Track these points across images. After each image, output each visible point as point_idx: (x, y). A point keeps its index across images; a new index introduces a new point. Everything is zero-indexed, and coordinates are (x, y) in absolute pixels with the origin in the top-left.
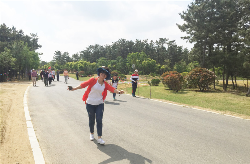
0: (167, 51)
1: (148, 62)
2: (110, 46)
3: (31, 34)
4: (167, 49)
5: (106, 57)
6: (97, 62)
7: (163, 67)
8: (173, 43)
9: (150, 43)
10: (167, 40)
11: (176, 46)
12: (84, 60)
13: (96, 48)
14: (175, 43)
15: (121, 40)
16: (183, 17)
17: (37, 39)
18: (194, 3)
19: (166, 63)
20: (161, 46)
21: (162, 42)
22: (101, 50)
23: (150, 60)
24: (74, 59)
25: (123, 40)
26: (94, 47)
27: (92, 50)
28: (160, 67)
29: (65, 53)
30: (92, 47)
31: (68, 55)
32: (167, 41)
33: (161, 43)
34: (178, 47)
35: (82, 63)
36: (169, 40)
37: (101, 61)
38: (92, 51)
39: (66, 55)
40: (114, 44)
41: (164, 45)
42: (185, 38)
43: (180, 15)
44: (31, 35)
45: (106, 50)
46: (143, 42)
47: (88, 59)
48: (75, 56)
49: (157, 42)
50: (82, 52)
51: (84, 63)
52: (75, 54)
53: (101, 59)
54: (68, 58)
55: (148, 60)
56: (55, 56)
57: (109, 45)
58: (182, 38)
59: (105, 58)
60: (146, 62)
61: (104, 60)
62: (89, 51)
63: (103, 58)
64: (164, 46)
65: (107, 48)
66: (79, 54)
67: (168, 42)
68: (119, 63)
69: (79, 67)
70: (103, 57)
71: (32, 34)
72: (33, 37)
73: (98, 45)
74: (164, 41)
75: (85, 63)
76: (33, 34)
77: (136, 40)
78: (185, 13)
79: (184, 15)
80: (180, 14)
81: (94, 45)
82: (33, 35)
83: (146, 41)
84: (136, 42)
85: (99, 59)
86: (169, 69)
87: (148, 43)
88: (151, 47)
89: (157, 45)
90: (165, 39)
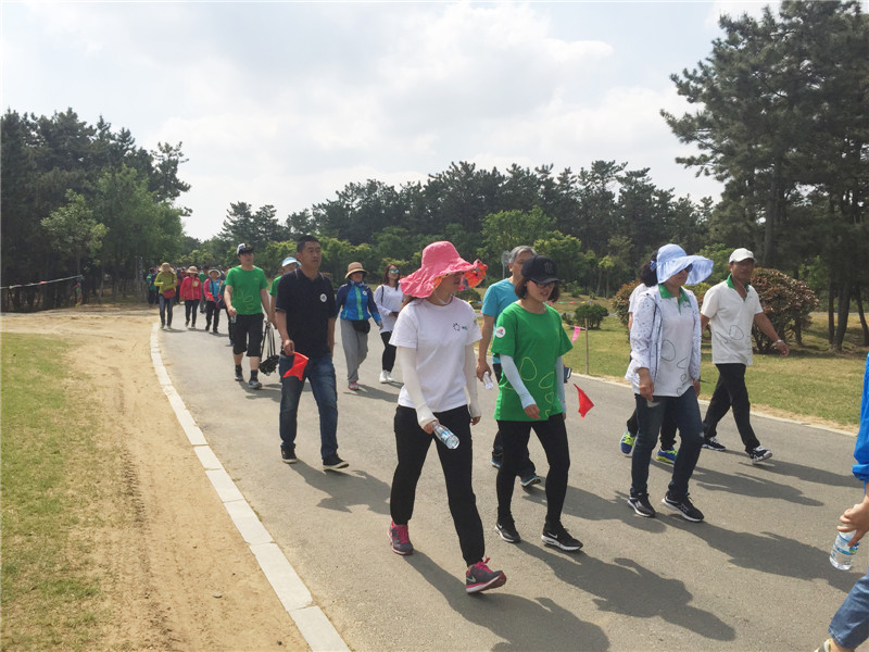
0: (615, 207)
1: (553, 245)
2: (419, 186)
3: (159, 144)
4: (616, 200)
5: (403, 227)
6: (376, 243)
7: (608, 262)
8: (640, 179)
9: (559, 179)
10: (621, 169)
11: (651, 189)
12: (330, 237)
13: (370, 193)
14: (648, 179)
15: (460, 167)
16: (683, 89)
18: (722, 41)
19: (614, 250)
20: (599, 188)
21: (603, 174)
22: (388, 201)
23: (559, 239)
24: (293, 230)
25: (465, 166)
26: (363, 189)
27: (358, 200)
28: (593, 263)
29: (264, 209)
30: (358, 188)
31: (272, 216)
32: (618, 173)
33: (597, 178)
34: (656, 194)
36: (627, 169)
37: (389, 239)
38: (355, 203)
39: (265, 217)
40: (432, 180)
41: (607, 185)
42: (690, 162)
43: (674, 84)
44: (161, 149)
45: (407, 200)
46: (535, 173)
47: (341, 232)
48: (297, 220)
49: (583, 174)
51: (330, 245)
52: (298, 214)
53: (390, 233)
54: (273, 225)
55: (553, 236)
56: (228, 221)
57: (416, 184)
58: (679, 160)
59: (402, 230)
60: (546, 243)
61: (399, 234)
62: (348, 205)
63: (396, 230)
64: (608, 190)
65: (408, 194)
66: (310, 212)
67: (624, 176)
70: (395, 224)
71: (163, 145)
72: (166, 155)
73: (380, 183)
74: (607, 171)
75: (335, 245)
76: (167, 146)
77: (511, 169)
78: (691, 78)
79: (688, 83)
80: (674, 78)
81: (364, 183)
82: (168, 149)
83: (545, 171)
84: (510, 175)
85: (381, 231)
86: (626, 269)
87: (552, 179)
88: (565, 192)
89: (585, 184)
90: (611, 164)
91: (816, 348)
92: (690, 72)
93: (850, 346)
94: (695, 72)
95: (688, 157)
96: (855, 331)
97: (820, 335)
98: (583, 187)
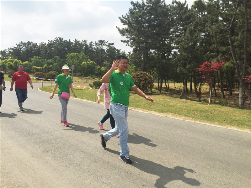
0: (105, 53)
2: (45, 44)
4: (106, 51)
6: (31, 61)
7: (103, 69)
8: (112, 46)
9: (89, 44)
10: (107, 43)
12: (14, 59)
13: (28, 45)
14: (114, 46)
15: (58, 38)
16: (122, 21)
18: (132, 8)
19: (105, 65)
20: (101, 48)
21: (102, 43)
22: (35, 48)
23: (90, 62)
25: (60, 38)
26: (26, 44)
27: (24, 47)
28: (99, 69)
30: (24, 43)
33: (100, 45)
34: (116, 50)
35: (11, 61)
37: (35, 60)
40: (50, 42)
41: (103, 47)
42: (124, 41)
45: (41, 48)
46: (82, 42)
47: (18, 57)
48: (3, 53)
49: (96, 43)
50: (12, 49)
51: (14, 61)
55: (88, 61)
58: (122, 41)
59: (40, 58)
60: (86, 63)
62: (21, 49)
63: (37, 57)
65: (42, 46)
66: (7, 51)
67: (108, 44)
68: (56, 63)
69: (8, 66)
73: (32, 42)
75: (16, 61)
77: (75, 40)
78: (124, 18)
79: (123, 19)
80: (120, 18)
81: (26, 42)
83: (85, 42)
84: (75, 42)
85: (33, 58)
87: (87, 44)
88: (91, 48)
89: (97, 46)
90: (104, 41)
91: (155, 92)
92: (124, 16)
93: (163, 91)
94: (125, 16)
95: (124, 40)
96: (164, 88)
97: (156, 89)
98: (96, 47)
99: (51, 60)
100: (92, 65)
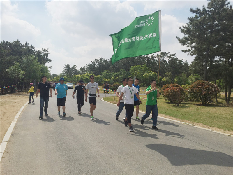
0: (167, 64)
4: (167, 62)
6: (102, 75)
7: (164, 79)
8: (173, 57)
9: (151, 57)
11: (177, 59)
17: (47, 54)
18: (193, 17)
19: (167, 76)
20: (162, 59)
22: (105, 63)
23: (151, 73)
24: (81, 72)
26: (99, 60)
27: (97, 63)
28: (161, 79)
29: (73, 66)
30: (97, 60)
31: (76, 68)
32: (167, 55)
35: (87, 75)
36: (170, 54)
37: (105, 74)
39: (74, 68)
41: (164, 58)
42: (186, 51)
45: (110, 63)
47: (93, 72)
48: (82, 69)
49: (158, 55)
50: (89, 65)
51: (89, 75)
53: (105, 72)
55: (149, 72)
56: (64, 69)
58: (183, 51)
59: (109, 71)
60: (148, 74)
62: (95, 65)
64: (164, 60)
65: (110, 61)
67: (169, 56)
68: (122, 76)
69: (85, 79)
71: (43, 49)
72: (44, 52)
73: (103, 59)
74: (164, 54)
80: (180, 28)
85: (103, 72)
86: (170, 81)
87: (149, 57)
88: (153, 60)
89: (158, 58)
92: (184, 26)
94: (186, 26)
97: (223, 99)
99: (117, 73)
100: (153, 76)
